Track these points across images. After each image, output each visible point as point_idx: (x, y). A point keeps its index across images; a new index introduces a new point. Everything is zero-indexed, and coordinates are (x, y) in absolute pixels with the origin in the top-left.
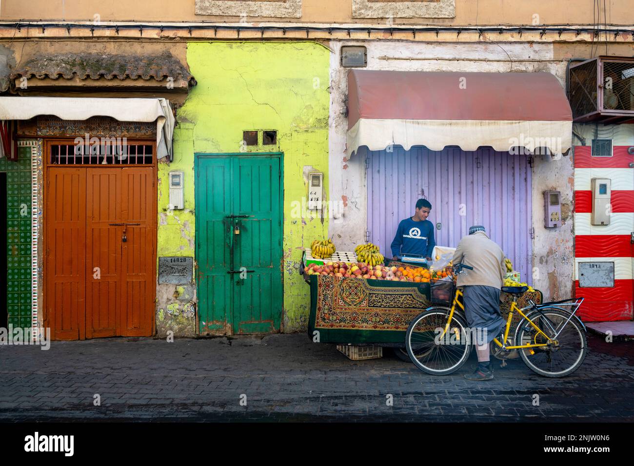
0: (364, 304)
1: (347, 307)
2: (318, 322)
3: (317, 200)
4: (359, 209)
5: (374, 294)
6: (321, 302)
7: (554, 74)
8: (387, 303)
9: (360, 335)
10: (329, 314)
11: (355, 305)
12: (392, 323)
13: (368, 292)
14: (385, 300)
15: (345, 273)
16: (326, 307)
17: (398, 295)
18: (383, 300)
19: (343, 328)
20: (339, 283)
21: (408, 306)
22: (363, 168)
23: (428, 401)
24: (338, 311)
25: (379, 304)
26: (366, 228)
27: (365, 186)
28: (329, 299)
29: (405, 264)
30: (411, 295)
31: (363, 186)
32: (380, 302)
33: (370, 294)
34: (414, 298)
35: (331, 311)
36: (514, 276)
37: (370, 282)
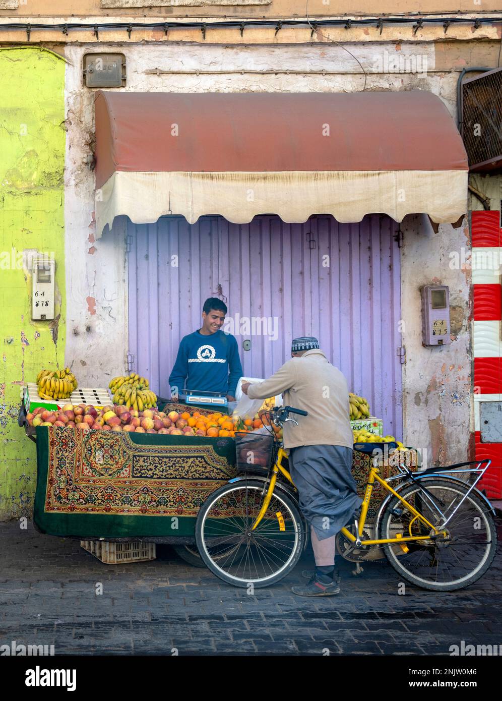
0: (126, 472)
1: (97, 478)
2: (49, 503)
3: (47, 305)
4: (115, 319)
5: (142, 456)
6: (55, 469)
7: (437, 94)
8: (162, 472)
9: (120, 525)
10: (68, 490)
11: (110, 475)
12: (172, 503)
13: (131, 453)
14: (159, 466)
15: (94, 423)
16: (63, 478)
17: (180, 457)
18: (156, 467)
19: (91, 513)
20: (84, 439)
21: (197, 476)
22: (122, 251)
23: (232, 629)
24: (82, 484)
25: (150, 473)
26: (127, 349)
27: (124, 281)
28: (68, 465)
29: (192, 407)
30: (202, 457)
31: (121, 282)
32: (151, 469)
33: (134, 456)
34: (206, 463)
35: (70, 485)
36: (372, 425)
37: (135, 437)
